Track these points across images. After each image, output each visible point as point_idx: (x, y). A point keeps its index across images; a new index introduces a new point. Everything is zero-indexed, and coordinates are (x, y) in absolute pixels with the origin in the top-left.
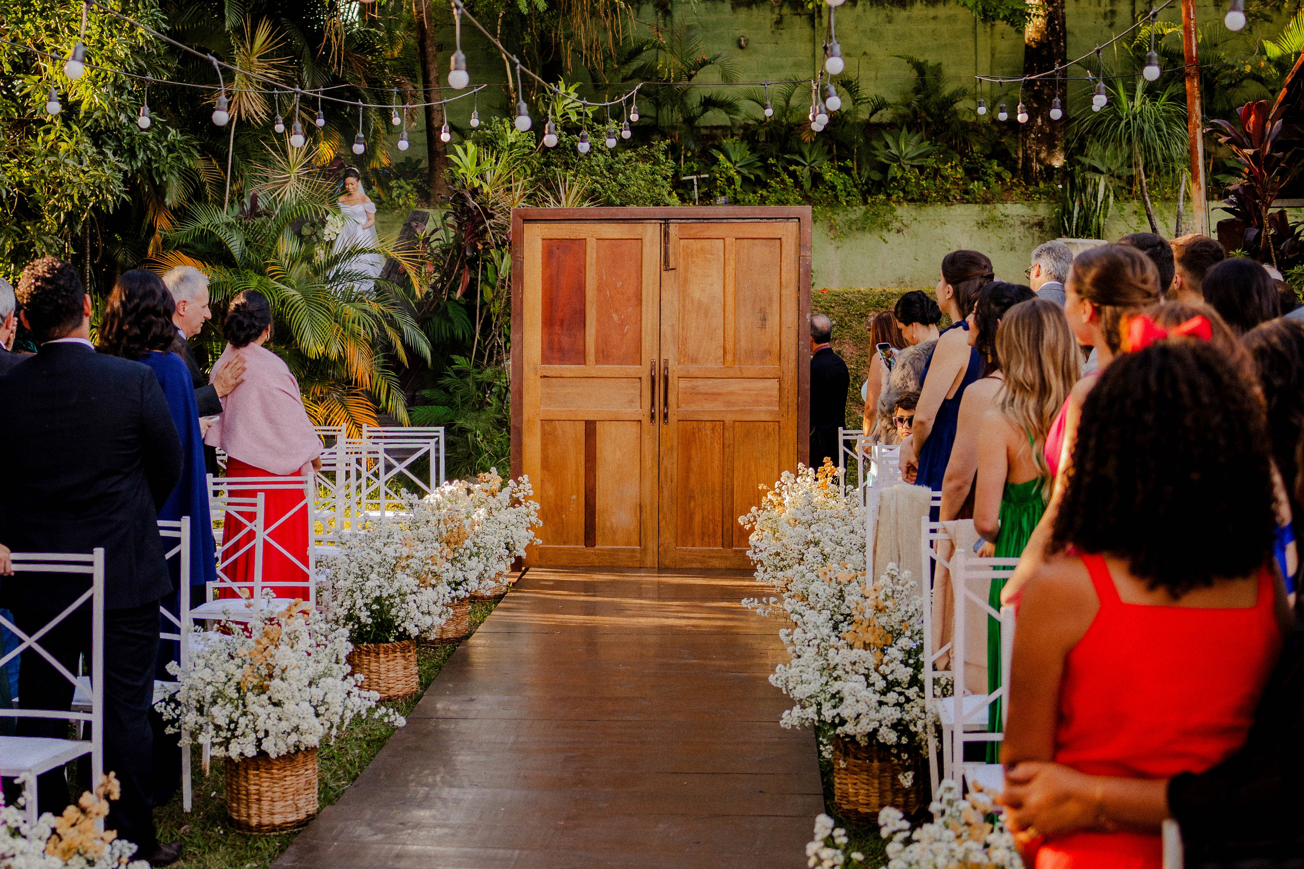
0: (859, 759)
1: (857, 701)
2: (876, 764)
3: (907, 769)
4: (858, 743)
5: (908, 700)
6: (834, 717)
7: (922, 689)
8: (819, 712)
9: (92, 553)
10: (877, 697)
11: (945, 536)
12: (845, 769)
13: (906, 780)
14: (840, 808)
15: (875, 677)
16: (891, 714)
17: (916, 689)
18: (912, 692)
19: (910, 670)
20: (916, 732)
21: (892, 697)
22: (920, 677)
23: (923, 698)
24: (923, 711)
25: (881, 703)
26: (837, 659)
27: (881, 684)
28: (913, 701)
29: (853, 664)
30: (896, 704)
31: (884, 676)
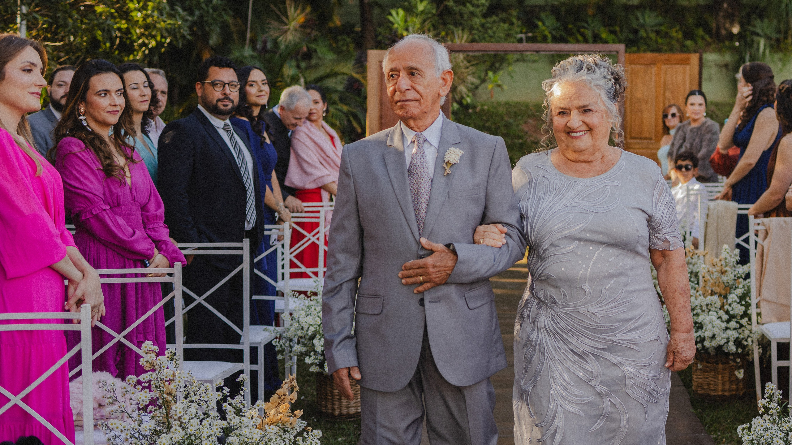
0: (710, 363)
2: (720, 366)
3: (738, 368)
4: (709, 353)
5: (741, 326)
6: (697, 337)
7: (750, 319)
9: (242, 241)
10: (724, 325)
11: (763, 227)
12: (701, 369)
13: (740, 374)
14: (697, 393)
15: (721, 313)
16: (732, 334)
17: (746, 319)
18: (744, 321)
19: (743, 308)
20: (747, 345)
21: (733, 324)
22: (749, 312)
23: (751, 325)
24: (751, 330)
25: (727, 328)
26: (698, 302)
27: (725, 317)
28: (745, 326)
29: (707, 305)
30: (735, 329)
31: (727, 312)
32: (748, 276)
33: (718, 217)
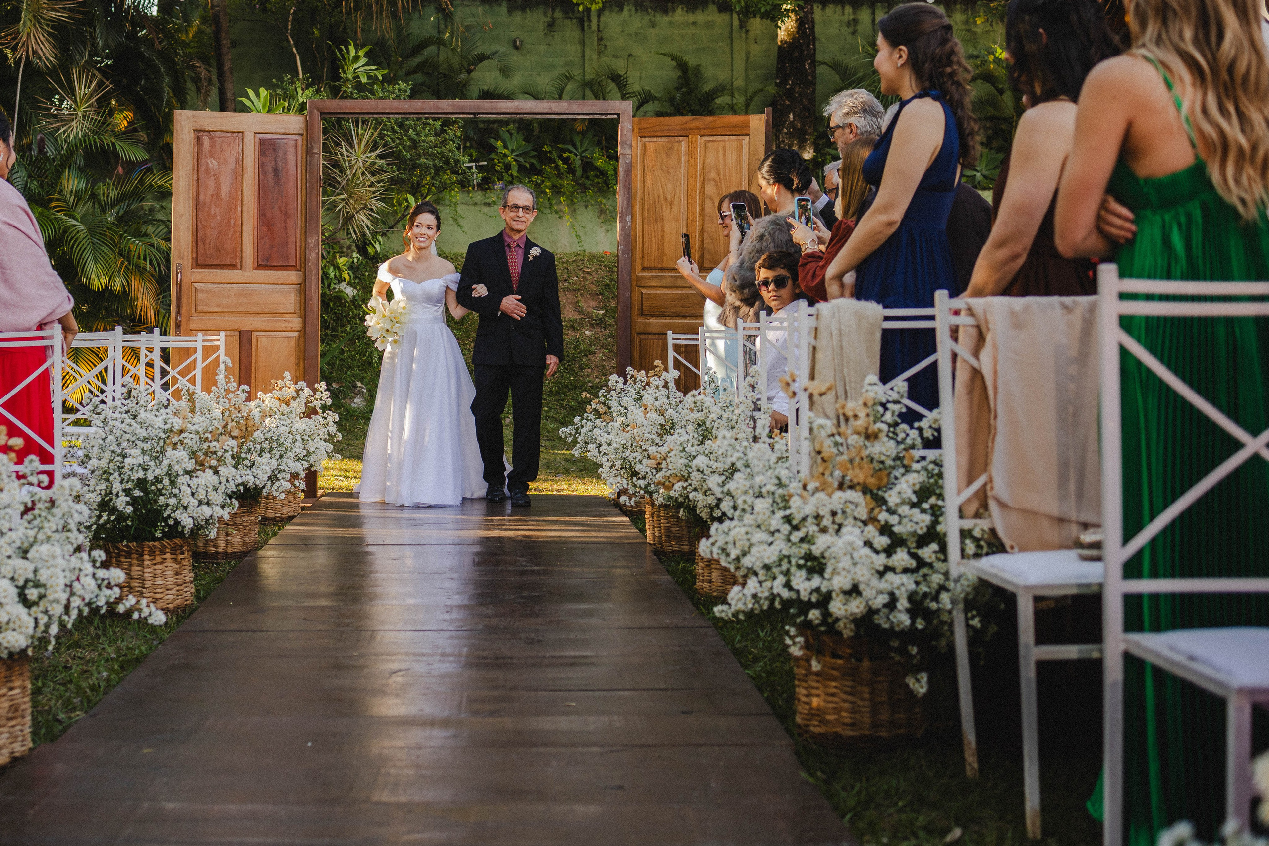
0: (840, 657)
1: (855, 564)
2: (866, 663)
3: (915, 670)
4: (840, 634)
5: (921, 563)
6: (810, 593)
7: (943, 548)
8: (788, 585)
10: (881, 560)
11: (970, 321)
12: (818, 674)
13: (920, 685)
14: (807, 732)
15: (871, 531)
16: (902, 584)
17: (934, 546)
18: (928, 552)
19: (927, 519)
20: (939, 609)
21: (901, 558)
22: (939, 528)
23: (945, 560)
24: (946, 575)
25: (888, 569)
26: (809, 509)
27: (882, 541)
28: (930, 565)
29: (834, 514)
30: (906, 571)
31: (886, 529)
32: (935, 443)
33: (840, 334)
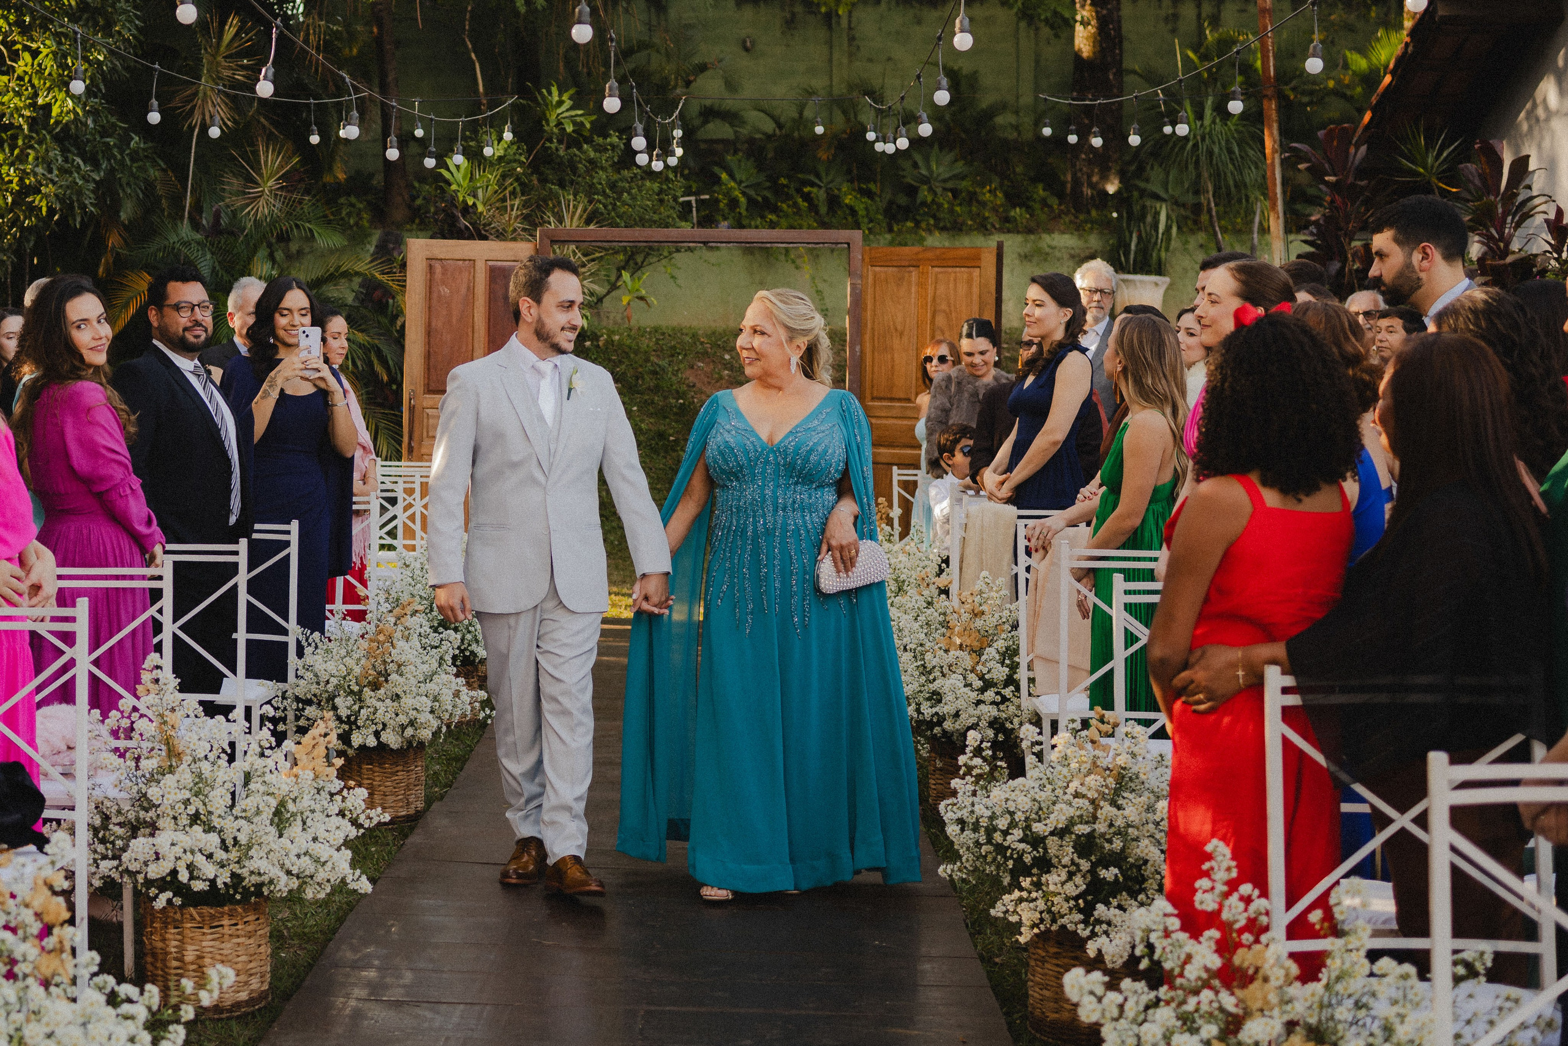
1: (957, 699)
4: (953, 743)
5: (1005, 699)
6: (933, 716)
7: (1017, 689)
8: (918, 711)
9: (237, 543)
10: (974, 695)
12: (941, 769)
15: (972, 677)
16: (988, 711)
17: (1012, 688)
18: (1008, 692)
19: (1007, 671)
20: (1012, 730)
21: (990, 695)
22: (1015, 677)
23: (1019, 697)
24: (1019, 707)
25: (978, 703)
26: (935, 662)
27: (978, 684)
28: (1009, 700)
29: (950, 666)
30: (993, 703)
31: (981, 678)
32: (1015, 625)
